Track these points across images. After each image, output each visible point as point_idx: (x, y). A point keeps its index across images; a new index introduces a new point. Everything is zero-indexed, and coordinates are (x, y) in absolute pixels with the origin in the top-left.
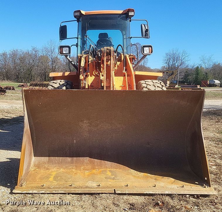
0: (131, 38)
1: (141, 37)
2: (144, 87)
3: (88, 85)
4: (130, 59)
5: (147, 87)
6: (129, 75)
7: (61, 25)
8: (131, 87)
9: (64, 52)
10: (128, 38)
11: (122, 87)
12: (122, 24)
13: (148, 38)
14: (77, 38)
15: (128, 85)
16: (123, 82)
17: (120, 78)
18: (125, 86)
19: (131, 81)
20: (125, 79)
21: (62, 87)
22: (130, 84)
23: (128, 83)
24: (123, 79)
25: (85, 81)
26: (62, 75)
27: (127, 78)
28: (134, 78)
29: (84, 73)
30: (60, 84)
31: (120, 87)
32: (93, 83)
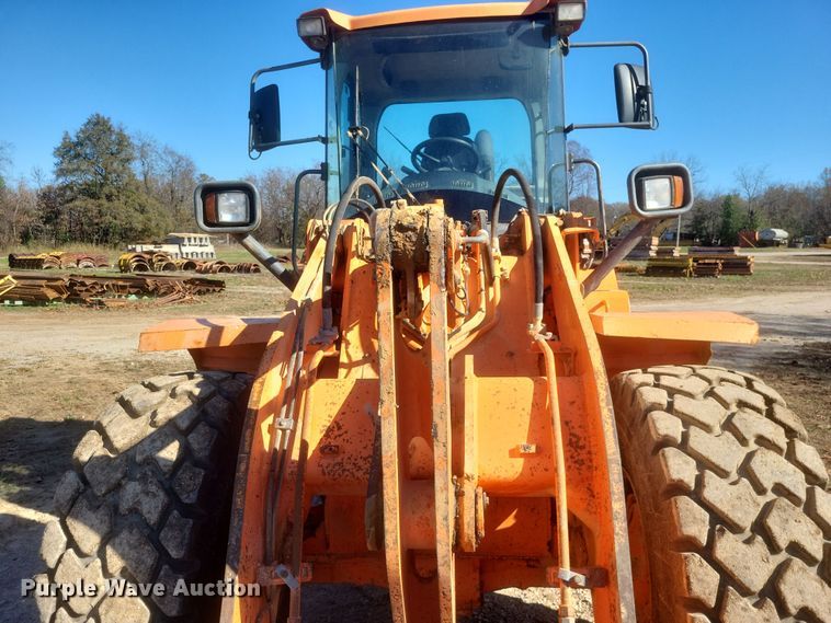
0: (570, 129)
1: (616, 121)
3: (304, 445)
4: (568, 240)
6: (572, 362)
7: (253, 86)
8: (583, 455)
9: (225, 217)
10: (557, 130)
11: (526, 456)
12: (526, 69)
13: (648, 127)
14: (325, 140)
15: (567, 442)
16: (533, 418)
17: (515, 390)
18: (544, 451)
19: (583, 407)
20: (541, 392)
21: (163, 442)
22: (577, 431)
23: (567, 423)
24: (535, 394)
25: (287, 416)
26: (203, 345)
27: (560, 385)
28: (603, 404)
29: (295, 355)
30: (153, 424)
31: (513, 453)
32: (339, 428)
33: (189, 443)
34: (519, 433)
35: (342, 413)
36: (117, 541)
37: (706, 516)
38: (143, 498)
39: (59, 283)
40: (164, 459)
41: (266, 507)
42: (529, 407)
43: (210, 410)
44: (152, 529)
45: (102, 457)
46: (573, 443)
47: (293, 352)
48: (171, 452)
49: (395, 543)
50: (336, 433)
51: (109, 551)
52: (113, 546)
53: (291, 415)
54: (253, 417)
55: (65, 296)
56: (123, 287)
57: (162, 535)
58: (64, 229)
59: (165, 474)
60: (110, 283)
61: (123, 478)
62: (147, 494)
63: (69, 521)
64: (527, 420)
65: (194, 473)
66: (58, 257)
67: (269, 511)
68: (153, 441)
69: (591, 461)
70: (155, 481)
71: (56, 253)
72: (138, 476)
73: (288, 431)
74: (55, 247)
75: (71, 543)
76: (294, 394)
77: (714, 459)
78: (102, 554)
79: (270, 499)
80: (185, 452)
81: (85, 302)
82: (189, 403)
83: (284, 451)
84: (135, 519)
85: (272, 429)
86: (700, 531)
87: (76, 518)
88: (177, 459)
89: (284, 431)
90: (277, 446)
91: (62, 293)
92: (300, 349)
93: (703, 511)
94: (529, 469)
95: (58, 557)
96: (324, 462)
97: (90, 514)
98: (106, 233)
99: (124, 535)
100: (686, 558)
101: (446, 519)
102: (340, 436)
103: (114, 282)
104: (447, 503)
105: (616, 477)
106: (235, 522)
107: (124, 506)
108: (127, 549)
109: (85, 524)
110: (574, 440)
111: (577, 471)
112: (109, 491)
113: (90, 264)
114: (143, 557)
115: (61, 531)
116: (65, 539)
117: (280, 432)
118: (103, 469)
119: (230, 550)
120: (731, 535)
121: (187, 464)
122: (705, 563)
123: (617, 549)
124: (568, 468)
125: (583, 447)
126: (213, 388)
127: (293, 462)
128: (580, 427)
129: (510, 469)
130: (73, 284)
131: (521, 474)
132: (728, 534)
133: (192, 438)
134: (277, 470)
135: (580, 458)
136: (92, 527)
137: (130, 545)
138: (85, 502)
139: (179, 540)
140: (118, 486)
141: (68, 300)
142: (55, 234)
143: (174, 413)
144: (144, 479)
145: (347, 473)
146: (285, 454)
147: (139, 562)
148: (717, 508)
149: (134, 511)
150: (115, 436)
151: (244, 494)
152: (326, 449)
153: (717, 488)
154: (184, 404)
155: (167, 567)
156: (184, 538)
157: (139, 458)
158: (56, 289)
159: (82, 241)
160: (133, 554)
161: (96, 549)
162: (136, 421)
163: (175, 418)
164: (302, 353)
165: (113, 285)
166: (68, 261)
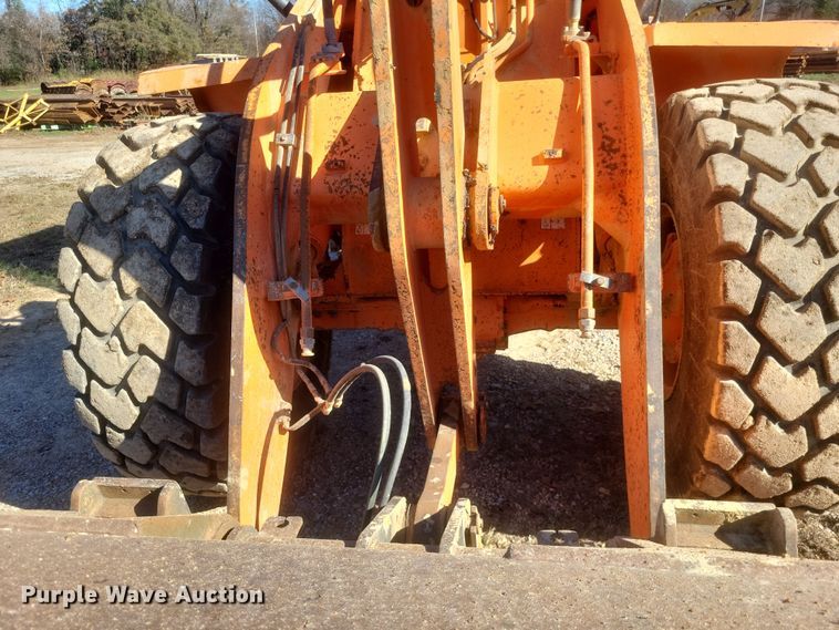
2: (717, 148)
3: (308, 159)
5: (739, 143)
6: (609, 63)
8: (617, 159)
11: (551, 162)
15: (599, 145)
16: (561, 121)
17: (542, 92)
18: (571, 156)
19: (621, 106)
20: (572, 93)
21: (165, 170)
22: (612, 133)
23: (600, 125)
24: (564, 95)
25: (288, 131)
26: (203, 84)
27: (594, 84)
28: (643, 92)
29: (295, 69)
30: (155, 155)
31: (537, 161)
32: (345, 143)
33: (192, 172)
34: (545, 139)
35: (348, 127)
36: (129, 263)
37: (754, 220)
38: (149, 222)
39: (90, 105)
40: (167, 186)
41: (273, 228)
42: (556, 110)
43: (212, 142)
44: (162, 253)
45: (106, 186)
46: (606, 147)
47: (293, 66)
48: (174, 180)
49: (399, 230)
50: (342, 148)
51: (123, 273)
52: (126, 269)
53: (293, 129)
54: (249, 127)
55: (98, 119)
56: (155, 109)
57: (173, 257)
58: (91, 55)
59: (170, 201)
60: (141, 104)
61: (128, 205)
62: (154, 219)
63: (81, 247)
64: (553, 125)
65: (200, 200)
66: (89, 84)
67: (277, 231)
68: (155, 170)
69: (625, 164)
70: (160, 207)
71: (85, 80)
72: (143, 202)
73: (290, 148)
74: (85, 75)
75: (86, 268)
76: (295, 109)
77: (771, 161)
78: (116, 277)
79: (276, 218)
80: (189, 181)
81: (118, 124)
82: (190, 135)
83: (288, 168)
84: (144, 244)
85: (273, 147)
86: (744, 237)
87: (87, 243)
88: (181, 186)
89: (286, 147)
90: (280, 163)
91: (94, 116)
92: (301, 64)
93: (750, 215)
94: (554, 177)
95: (75, 281)
96: (331, 179)
97: (99, 239)
98: (134, 58)
99: (136, 258)
100: (725, 265)
101: (453, 200)
102: (346, 151)
103: (145, 103)
104: (453, 182)
105: (652, 169)
106: (238, 233)
107: (132, 232)
108: (140, 271)
109: (96, 249)
110: (607, 142)
111: (608, 177)
112: (116, 218)
113: (121, 90)
114: (157, 279)
115: (75, 257)
116: (79, 264)
117: (281, 149)
118: (107, 197)
119: (236, 260)
120: (780, 238)
121: (191, 191)
122: (746, 269)
123: (646, 245)
124: (598, 174)
125: (617, 150)
126: (215, 123)
127: (297, 180)
128: (615, 128)
129: (533, 178)
130: (104, 106)
131: (545, 183)
132: (777, 238)
133: (195, 167)
134: (281, 189)
135: (613, 161)
136: (103, 251)
137: (141, 267)
138: (94, 228)
139: (190, 263)
140: (123, 214)
141: (102, 123)
142: (83, 60)
143: (174, 144)
144: (149, 205)
145: (354, 190)
146: (289, 171)
147: (153, 283)
148: (767, 212)
149: (143, 236)
150: (117, 167)
151: (245, 204)
152: (331, 165)
153: (770, 191)
154: (185, 136)
155: (181, 288)
156: (194, 261)
157: (142, 186)
158: (88, 111)
159: (111, 68)
160: (146, 275)
161: (110, 273)
162: (137, 153)
163: (176, 148)
164: (303, 67)
165: (145, 107)
166: (99, 89)
